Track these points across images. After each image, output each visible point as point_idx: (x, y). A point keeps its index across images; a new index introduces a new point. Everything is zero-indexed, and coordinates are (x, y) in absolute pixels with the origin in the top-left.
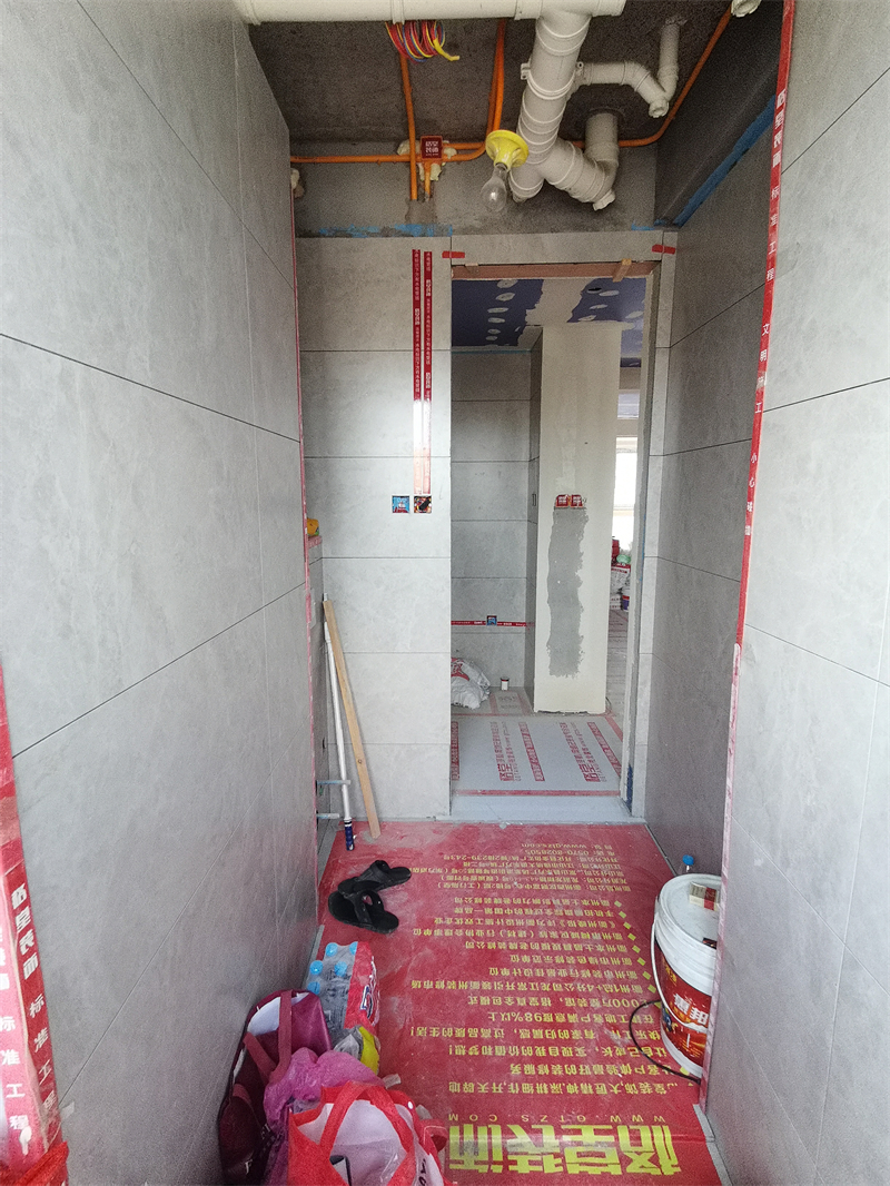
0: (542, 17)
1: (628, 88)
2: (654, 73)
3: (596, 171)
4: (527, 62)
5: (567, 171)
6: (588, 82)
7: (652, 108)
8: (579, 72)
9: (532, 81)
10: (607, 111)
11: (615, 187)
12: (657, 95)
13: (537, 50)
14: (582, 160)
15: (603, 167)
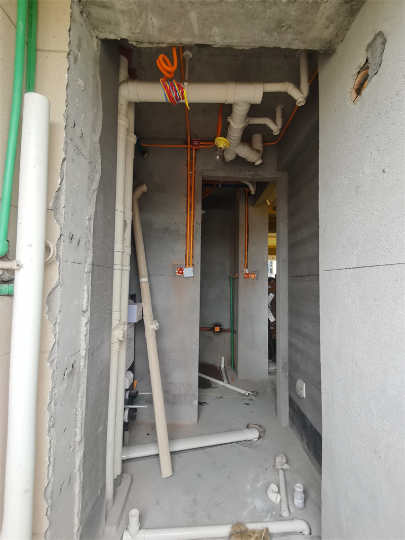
0: (234, 103)
2: (274, 121)
3: (255, 152)
5: (244, 152)
6: (251, 123)
8: (247, 120)
9: (232, 123)
10: (258, 133)
13: (233, 112)
14: (250, 148)
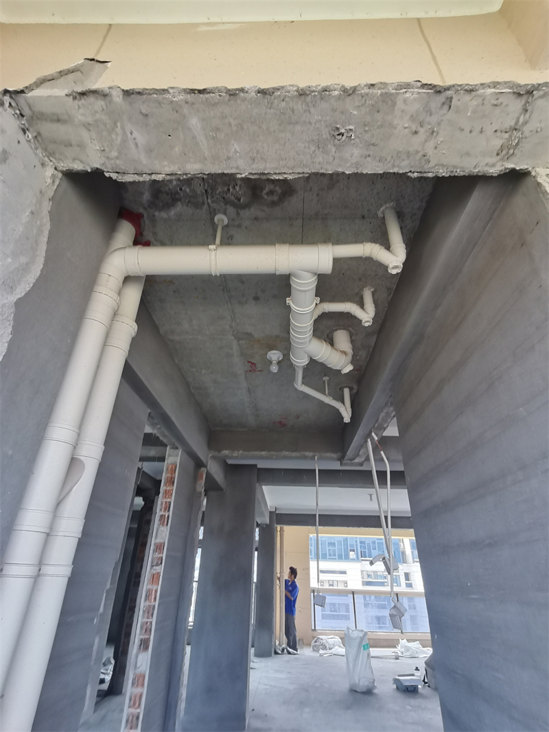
1: (348, 314)
4: (289, 297)
7: (363, 321)
11: (352, 362)
12: (366, 315)
15: (344, 353)
